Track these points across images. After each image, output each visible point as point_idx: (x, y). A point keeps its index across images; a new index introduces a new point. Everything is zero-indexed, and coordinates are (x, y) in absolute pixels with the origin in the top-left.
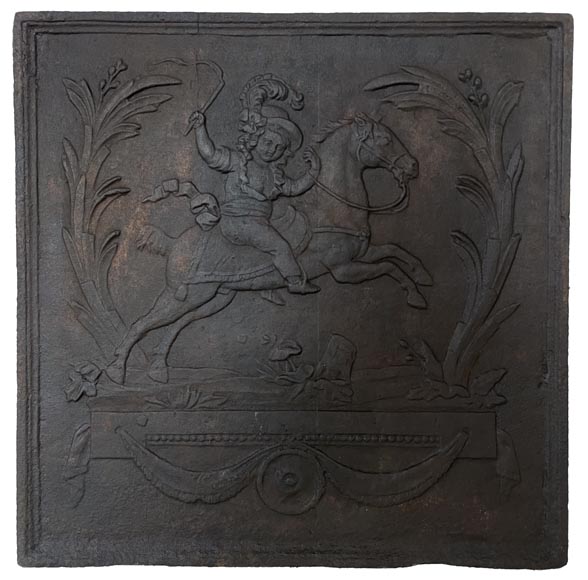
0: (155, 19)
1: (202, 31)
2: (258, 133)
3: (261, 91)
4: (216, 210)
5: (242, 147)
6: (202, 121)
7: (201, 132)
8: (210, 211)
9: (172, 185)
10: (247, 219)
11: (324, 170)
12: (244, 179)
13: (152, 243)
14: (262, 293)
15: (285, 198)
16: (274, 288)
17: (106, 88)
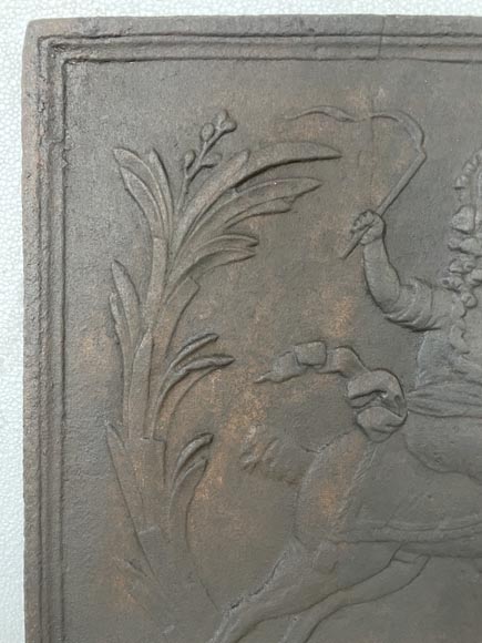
0: (296, 28)
1: (387, 53)
6: (379, 230)
10: (461, 423)
13: (270, 460)
17: (196, 166)
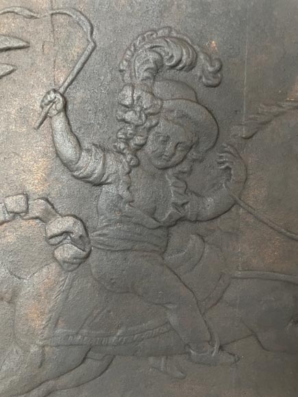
2: (148, 124)
3: (152, 56)
4: (81, 241)
5: (122, 146)
6: (60, 106)
7: (59, 123)
8: (74, 242)
9: (16, 203)
10: (131, 255)
11: (251, 183)
12: (125, 194)
14: (151, 359)
15: (187, 224)
16: (168, 353)
